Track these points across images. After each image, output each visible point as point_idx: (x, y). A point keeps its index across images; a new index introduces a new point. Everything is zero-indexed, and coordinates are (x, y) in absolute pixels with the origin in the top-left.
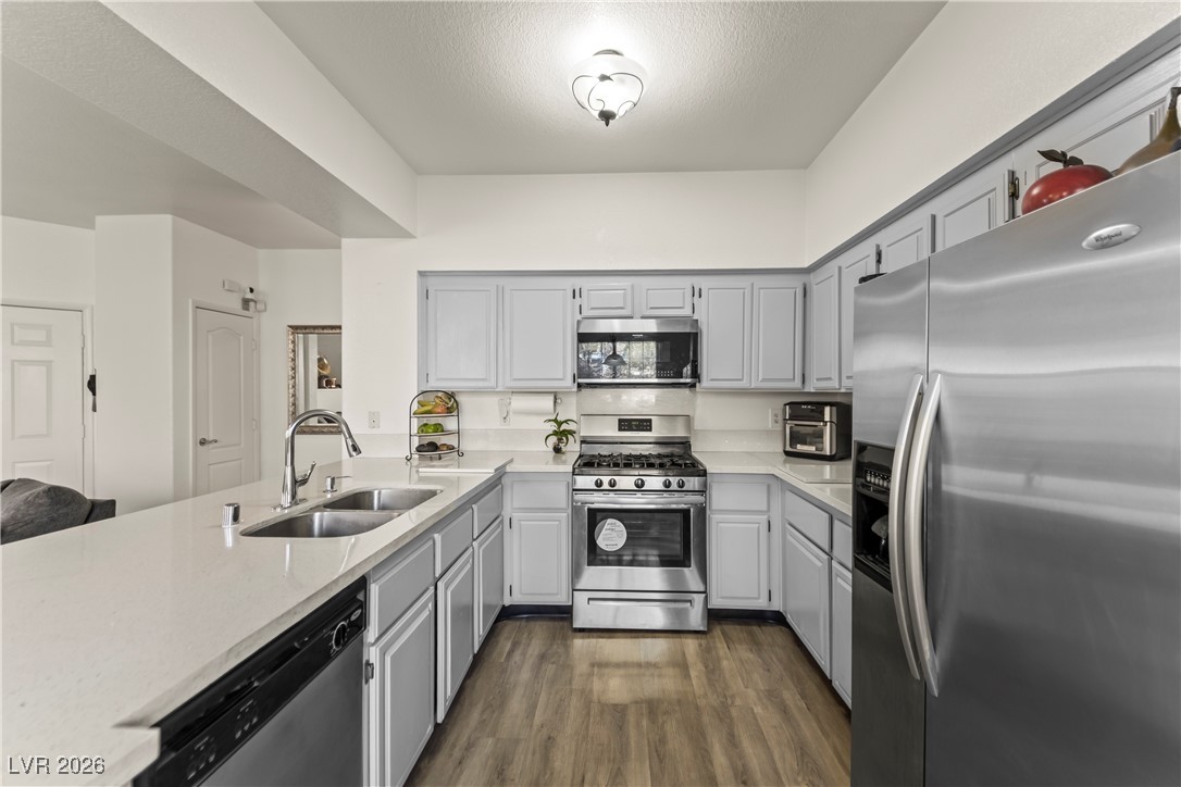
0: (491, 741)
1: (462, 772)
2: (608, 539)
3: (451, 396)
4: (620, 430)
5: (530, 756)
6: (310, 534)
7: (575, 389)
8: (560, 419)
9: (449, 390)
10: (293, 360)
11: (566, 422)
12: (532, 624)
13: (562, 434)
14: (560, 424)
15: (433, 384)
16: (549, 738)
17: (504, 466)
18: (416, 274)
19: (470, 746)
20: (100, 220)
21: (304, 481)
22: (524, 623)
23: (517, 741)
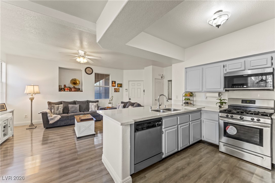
0: (189, 159)
1: (181, 160)
2: (230, 131)
3: (192, 93)
4: (242, 103)
5: (195, 165)
6: (160, 112)
7: (224, 91)
8: (222, 99)
9: (191, 92)
10: (168, 86)
11: (223, 100)
12: (209, 146)
13: (222, 103)
14: (221, 100)
15: (188, 90)
16: (201, 165)
17: (201, 108)
18: (184, 68)
19: (185, 158)
20: (145, 68)
21: (161, 105)
22: (207, 145)
23: (194, 162)
